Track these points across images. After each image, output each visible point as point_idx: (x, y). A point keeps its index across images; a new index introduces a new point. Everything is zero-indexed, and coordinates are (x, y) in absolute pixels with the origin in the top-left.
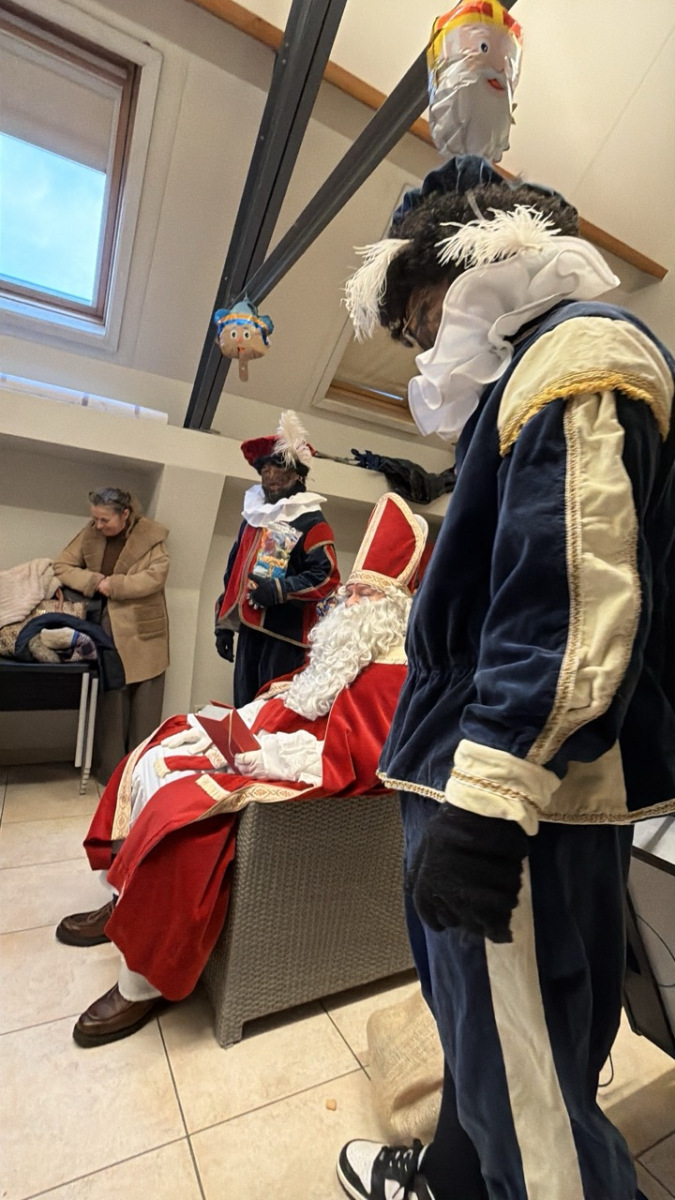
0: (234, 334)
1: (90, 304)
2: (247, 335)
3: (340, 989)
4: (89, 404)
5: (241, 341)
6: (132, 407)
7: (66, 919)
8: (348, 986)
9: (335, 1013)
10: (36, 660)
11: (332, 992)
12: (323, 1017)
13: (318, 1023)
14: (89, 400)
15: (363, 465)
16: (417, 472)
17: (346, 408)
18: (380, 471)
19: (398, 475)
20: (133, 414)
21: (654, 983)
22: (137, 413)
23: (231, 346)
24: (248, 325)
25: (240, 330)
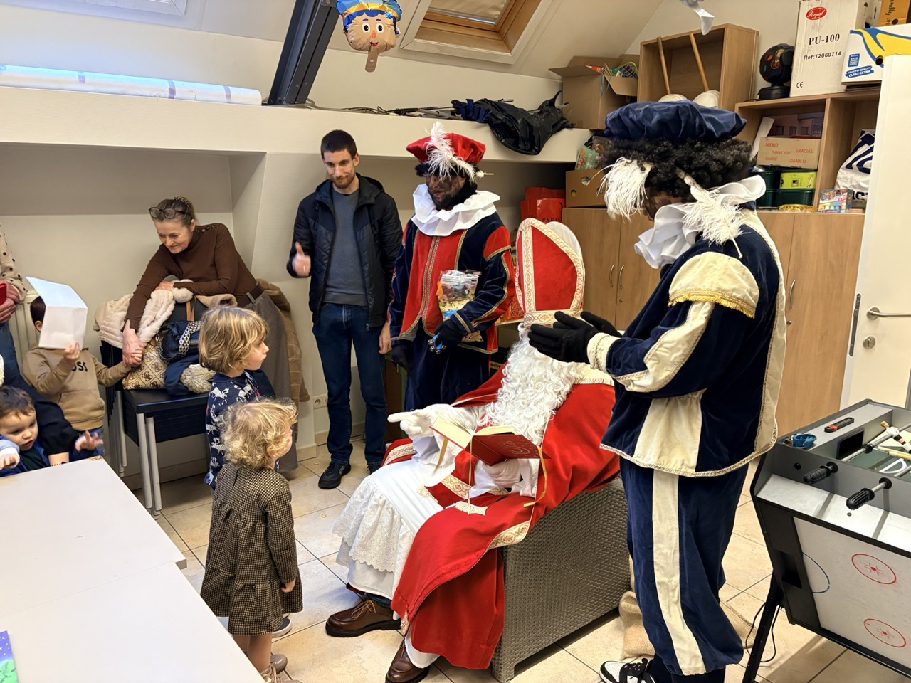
3: (572, 631)
4: (177, 95)
6: (221, 90)
7: (332, 617)
8: (576, 628)
9: (570, 648)
10: (193, 394)
11: (567, 634)
12: (562, 651)
13: (560, 655)
14: (177, 89)
15: (466, 118)
16: (524, 120)
17: (438, 47)
18: (485, 122)
19: (503, 124)
20: (226, 100)
21: (811, 592)
22: (228, 96)
23: (364, 40)
24: (379, 16)
25: (372, 23)
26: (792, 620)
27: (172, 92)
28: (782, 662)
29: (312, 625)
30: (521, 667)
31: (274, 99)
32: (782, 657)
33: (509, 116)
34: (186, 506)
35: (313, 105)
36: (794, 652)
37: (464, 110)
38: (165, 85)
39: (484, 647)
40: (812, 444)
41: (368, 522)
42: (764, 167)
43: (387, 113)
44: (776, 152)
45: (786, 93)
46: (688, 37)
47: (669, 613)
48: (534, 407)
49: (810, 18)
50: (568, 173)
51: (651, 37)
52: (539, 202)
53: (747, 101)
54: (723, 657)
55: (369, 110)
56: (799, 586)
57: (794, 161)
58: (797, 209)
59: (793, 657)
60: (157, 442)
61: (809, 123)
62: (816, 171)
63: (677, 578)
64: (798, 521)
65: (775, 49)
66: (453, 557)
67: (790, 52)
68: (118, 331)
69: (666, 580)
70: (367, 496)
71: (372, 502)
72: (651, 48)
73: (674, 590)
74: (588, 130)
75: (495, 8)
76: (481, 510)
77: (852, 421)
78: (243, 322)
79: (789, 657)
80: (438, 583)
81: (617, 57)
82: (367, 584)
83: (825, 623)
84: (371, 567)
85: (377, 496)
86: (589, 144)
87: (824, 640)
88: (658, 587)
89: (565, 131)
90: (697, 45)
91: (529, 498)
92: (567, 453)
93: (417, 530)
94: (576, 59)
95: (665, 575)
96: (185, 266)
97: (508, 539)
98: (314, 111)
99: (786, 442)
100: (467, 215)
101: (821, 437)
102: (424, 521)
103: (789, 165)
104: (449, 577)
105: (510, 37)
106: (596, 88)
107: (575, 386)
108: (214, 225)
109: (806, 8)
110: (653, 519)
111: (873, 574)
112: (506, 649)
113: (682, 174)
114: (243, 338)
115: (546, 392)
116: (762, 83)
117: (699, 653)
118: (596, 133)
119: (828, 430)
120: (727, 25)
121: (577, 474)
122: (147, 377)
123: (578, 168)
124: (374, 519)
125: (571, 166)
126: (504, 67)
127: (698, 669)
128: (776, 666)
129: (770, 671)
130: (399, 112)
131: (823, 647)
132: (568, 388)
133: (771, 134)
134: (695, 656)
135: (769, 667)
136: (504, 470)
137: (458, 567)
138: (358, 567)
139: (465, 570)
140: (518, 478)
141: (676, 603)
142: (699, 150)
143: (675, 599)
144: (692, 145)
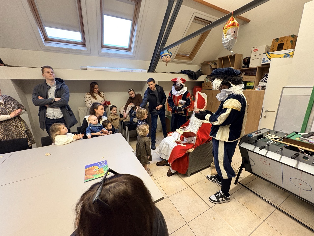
0: (165, 58)
1: (128, 48)
2: (168, 58)
4: (133, 71)
5: (167, 59)
6: (140, 70)
7: (157, 163)
9: (201, 172)
10: (135, 123)
11: (200, 169)
12: (199, 172)
13: (199, 173)
14: (133, 70)
15: (183, 74)
16: (194, 74)
17: (178, 61)
18: (187, 74)
19: (190, 74)
20: (141, 72)
21: (250, 165)
22: (141, 71)
23: (165, 60)
24: (168, 56)
25: (166, 57)
26: (246, 170)
27: (132, 71)
28: (244, 178)
29: (154, 164)
30: (191, 174)
31: (149, 71)
32: (244, 177)
33: (191, 73)
34: (133, 142)
35: (156, 72)
36: (246, 176)
37: (183, 72)
38: (131, 70)
39: (185, 170)
40: (252, 136)
41: (164, 147)
42: (243, 82)
43: (169, 73)
44: (246, 79)
45: (248, 67)
46: (228, 56)
47: (221, 167)
48: (195, 128)
49: (254, 51)
50: (202, 83)
51: (220, 57)
52: (197, 89)
53: (240, 68)
54: (231, 176)
55: (166, 73)
56: (248, 164)
57: (249, 80)
58: (250, 90)
59: (246, 177)
60: (129, 130)
61: (253, 73)
62: (254, 82)
63: (223, 160)
64: (248, 151)
65: (246, 58)
66: (179, 154)
67: (249, 58)
68: (123, 112)
69: (221, 161)
70: (164, 142)
71: (165, 143)
72: (220, 59)
73: (222, 163)
74: (207, 75)
75: (189, 53)
76: (185, 146)
77: (261, 132)
78: (144, 111)
79: (245, 177)
80: (177, 158)
81: (213, 61)
82: (164, 157)
83: (253, 172)
84: (164, 154)
85: (166, 142)
86: (207, 78)
87: (253, 175)
88: (219, 162)
89: (202, 75)
90: (230, 58)
91: (194, 144)
92: (202, 136)
93: (173, 148)
94: (204, 62)
95: (221, 160)
96: (134, 101)
97: (190, 151)
98: (156, 73)
99: (247, 136)
100: (183, 91)
101: (254, 135)
102: (174, 147)
103: (248, 81)
104: (179, 157)
105: (192, 58)
106: (209, 67)
107: (203, 123)
108: (139, 94)
109: (254, 49)
110: (219, 149)
111: (265, 163)
112: (189, 171)
113: (229, 82)
114: (144, 114)
115: (197, 124)
116: (243, 65)
117: (227, 175)
118: (208, 76)
119: (255, 134)
120: (236, 54)
121: (203, 140)
122: (127, 120)
123: (204, 82)
124: (165, 146)
125: (203, 82)
126: (191, 64)
127: (226, 178)
128: (242, 179)
129: (241, 180)
130: (171, 73)
131: (253, 176)
132: (201, 124)
133: (244, 75)
134: (226, 175)
135: (241, 179)
136: (189, 139)
137: (180, 155)
138: (162, 154)
139: (182, 156)
140: (192, 140)
141: (222, 165)
142: (233, 77)
143: (222, 164)
144: (231, 76)
